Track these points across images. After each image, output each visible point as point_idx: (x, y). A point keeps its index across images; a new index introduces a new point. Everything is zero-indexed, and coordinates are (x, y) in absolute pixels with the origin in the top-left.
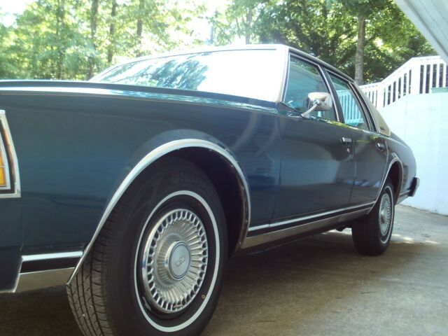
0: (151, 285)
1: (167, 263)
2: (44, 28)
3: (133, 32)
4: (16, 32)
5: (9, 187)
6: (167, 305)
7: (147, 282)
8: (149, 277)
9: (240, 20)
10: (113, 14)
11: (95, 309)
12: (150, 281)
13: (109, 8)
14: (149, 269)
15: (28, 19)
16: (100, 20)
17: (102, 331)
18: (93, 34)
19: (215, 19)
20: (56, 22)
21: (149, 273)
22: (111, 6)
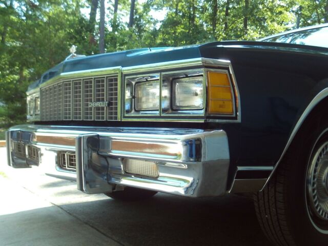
0: (314, 197)
1: (324, 181)
2: (180, 29)
3: (242, 26)
4: (163, 33)
5: (234, 115)
6: (324, 214)
7: (312, 194)
8: (313, 190)
9: (319, 11)
10: (227, 14)
11: (277, 211)
12: (314, 194)
13: (224, 11)
14: (314, 184)
15: (170, 24)
16: (219, 20)
17: (280, 228)
18: (214, 30)
19: (300, 13)
20: (188, 24)
21: (313, 188)
22: (225, 9)
